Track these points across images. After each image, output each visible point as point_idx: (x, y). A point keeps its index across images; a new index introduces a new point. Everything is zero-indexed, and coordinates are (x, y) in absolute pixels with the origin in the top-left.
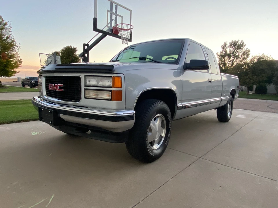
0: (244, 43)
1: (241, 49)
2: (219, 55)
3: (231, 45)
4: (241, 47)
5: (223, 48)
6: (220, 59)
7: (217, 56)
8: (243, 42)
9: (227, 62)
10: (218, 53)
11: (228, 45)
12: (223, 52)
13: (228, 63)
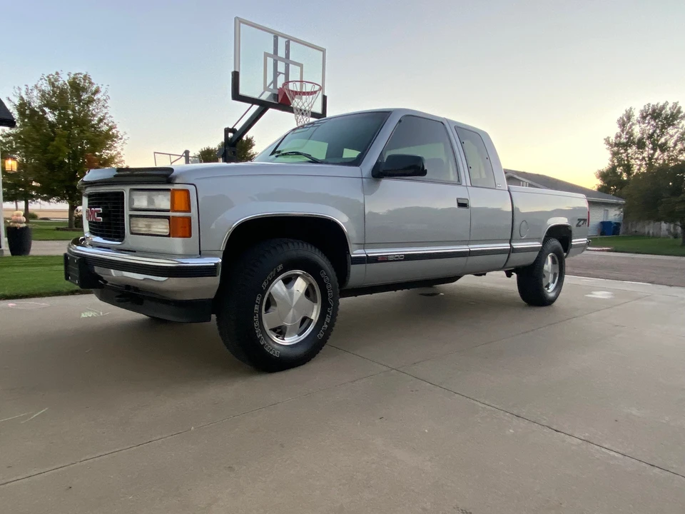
0: (681, 110)
1: (673, 125)
2: (611, 145)
3: (644, 118)
4: (672, 121)
5: (623, 124)
6: (615, 154)
7: (608, 146)
8: (680, 108)
9: (633, 162)
10: (608, 138)
11: (637, 115)
12: (624, 136)
13: (639, 163)
